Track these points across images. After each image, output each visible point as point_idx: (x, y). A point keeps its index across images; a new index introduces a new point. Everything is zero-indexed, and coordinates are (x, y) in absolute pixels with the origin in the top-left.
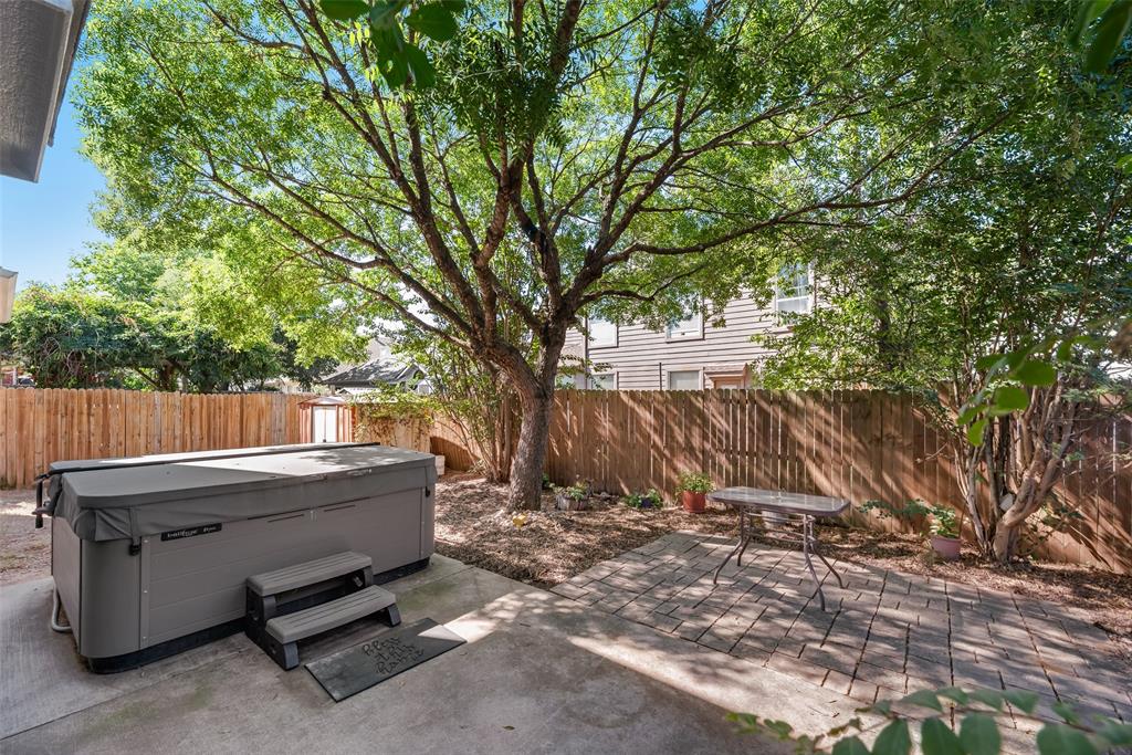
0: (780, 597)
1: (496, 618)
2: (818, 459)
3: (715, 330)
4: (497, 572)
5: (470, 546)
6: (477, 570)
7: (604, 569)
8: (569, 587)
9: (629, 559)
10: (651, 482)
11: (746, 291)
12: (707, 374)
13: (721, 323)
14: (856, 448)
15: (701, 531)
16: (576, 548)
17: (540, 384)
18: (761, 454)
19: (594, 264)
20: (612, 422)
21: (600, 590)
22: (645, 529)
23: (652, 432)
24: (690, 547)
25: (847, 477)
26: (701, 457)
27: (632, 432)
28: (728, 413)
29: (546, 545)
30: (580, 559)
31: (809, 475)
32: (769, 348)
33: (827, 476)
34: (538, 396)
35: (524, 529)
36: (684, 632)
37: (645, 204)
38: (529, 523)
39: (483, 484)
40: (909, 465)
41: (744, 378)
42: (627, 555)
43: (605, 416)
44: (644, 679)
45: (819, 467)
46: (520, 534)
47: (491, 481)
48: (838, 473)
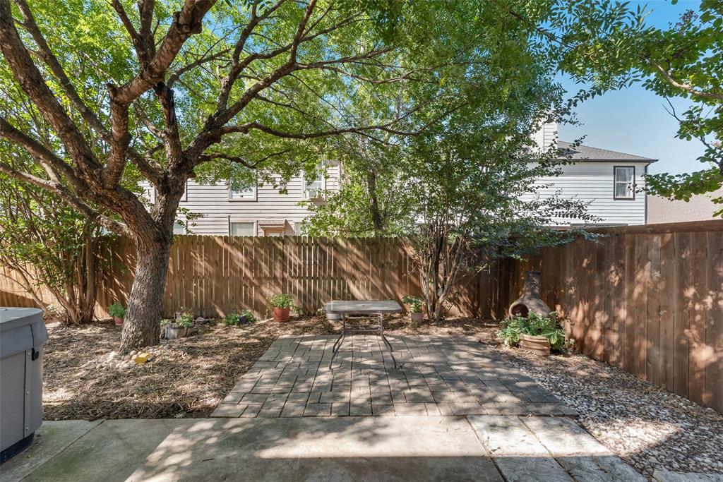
0: (369, 367)
1: (170, 466)
2: (353, 278)
3: (280, 196)
4: (138, 417)
5: (86, 399)
6: (111, 423)
7: (247, 382)
8: (226, 407)
9: (261, 368)
10: (243, 305)
11: (302, 173)
12: (260, 225)
13: (284, 191)
14: (373, 271)
15: (294, 333)
16: (214, 370)
17: (159, 229)
18: (321, 278)
19: (214, 129)
20: (209, 261)
21: (254, 401)
22: (256, 341)
23: (243, 268)
24: (296, 348)
25: (368, 288)
26: (281, 283)
27: (226, 268)
28: (300, 252)
29: (182, 374)
30: (222, 379)
31: (348, 288)
32: (311, 210)
33: (358, 288)
34: (158, 240)
35: (150, 365)
36: (337, 412)
37: (260, 93)
38: (153, 359)
39: (58, 328)
40: (396, 277)
41: (284, 229)
42: (257, 365)
43: (201, 257)
44: (340, 461)
45: (354, 283)
46: (146, 371)
47: (69, 323)
48: (363, 285)
